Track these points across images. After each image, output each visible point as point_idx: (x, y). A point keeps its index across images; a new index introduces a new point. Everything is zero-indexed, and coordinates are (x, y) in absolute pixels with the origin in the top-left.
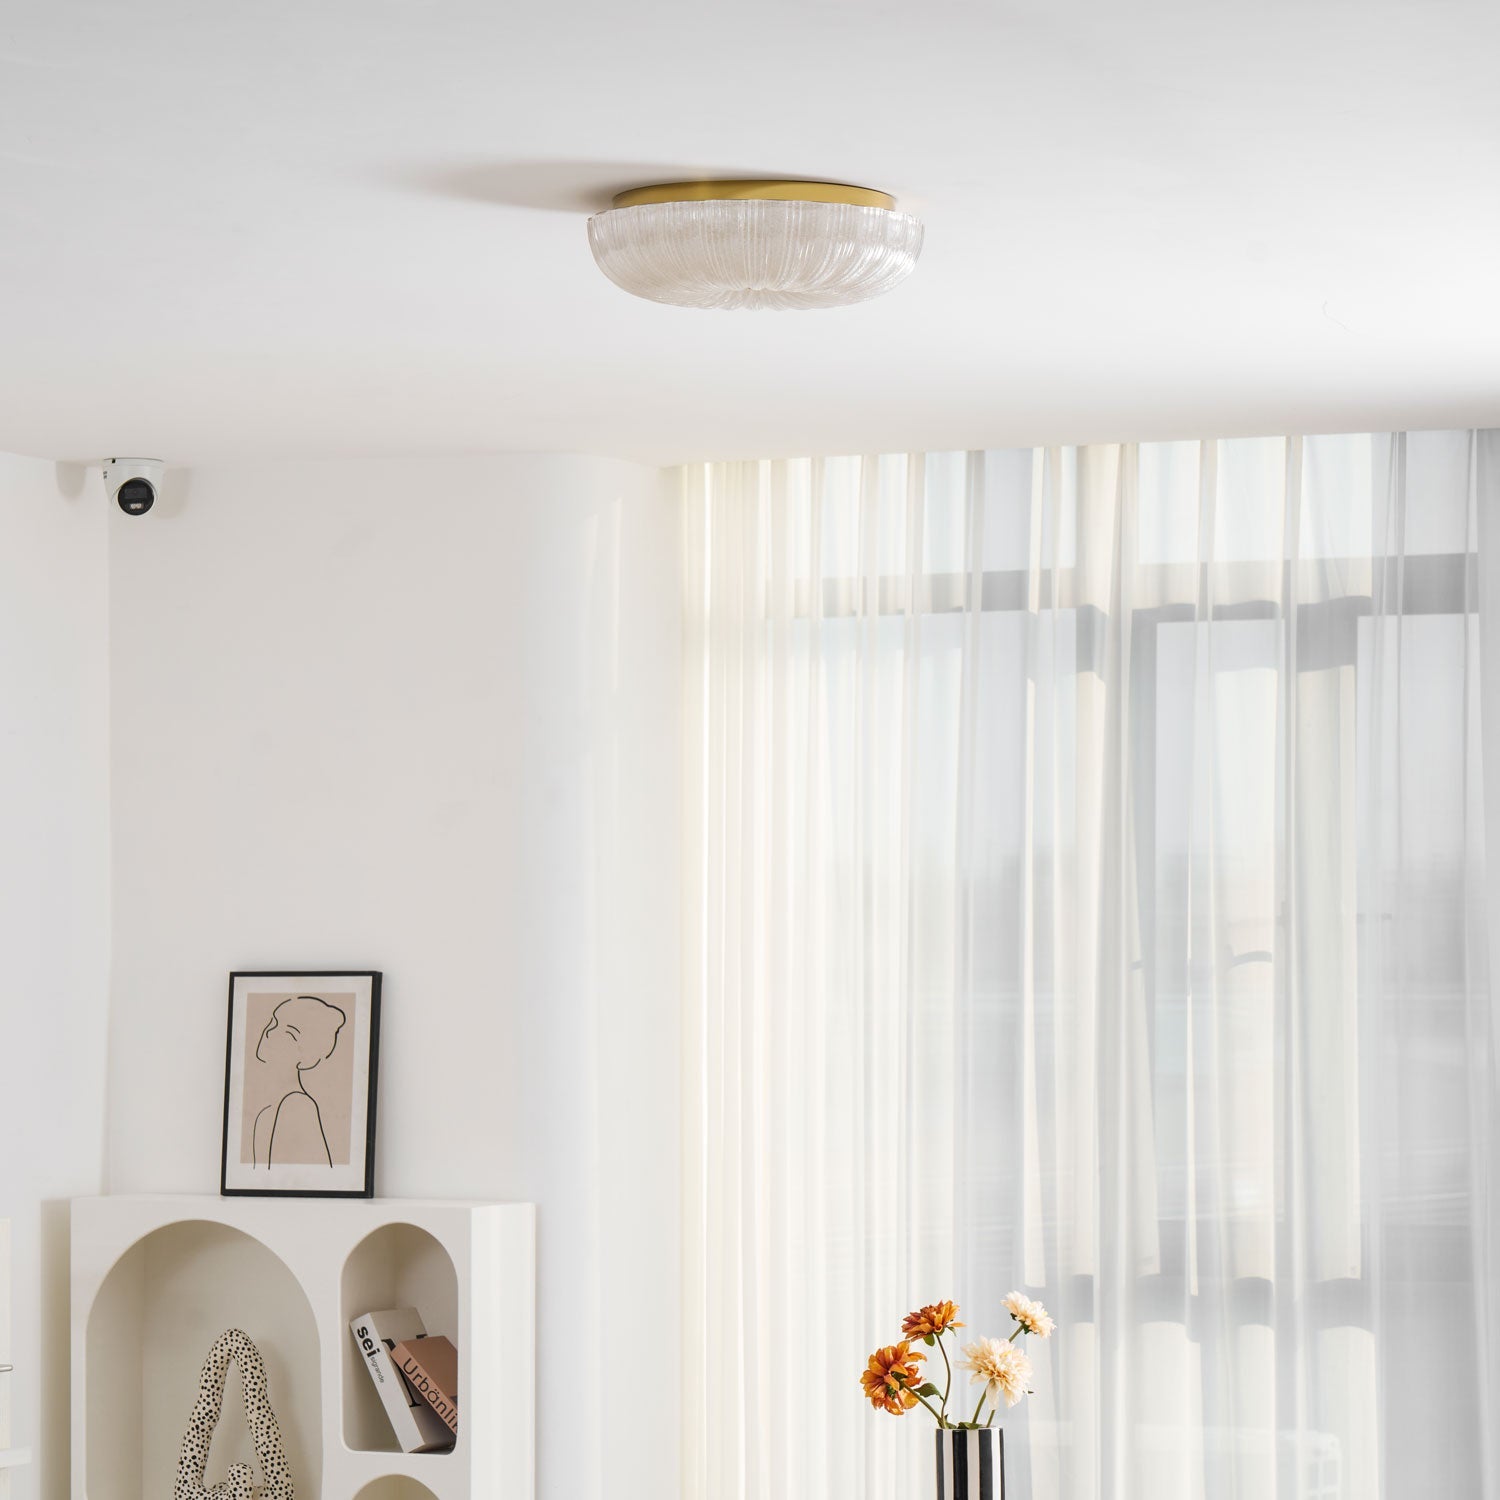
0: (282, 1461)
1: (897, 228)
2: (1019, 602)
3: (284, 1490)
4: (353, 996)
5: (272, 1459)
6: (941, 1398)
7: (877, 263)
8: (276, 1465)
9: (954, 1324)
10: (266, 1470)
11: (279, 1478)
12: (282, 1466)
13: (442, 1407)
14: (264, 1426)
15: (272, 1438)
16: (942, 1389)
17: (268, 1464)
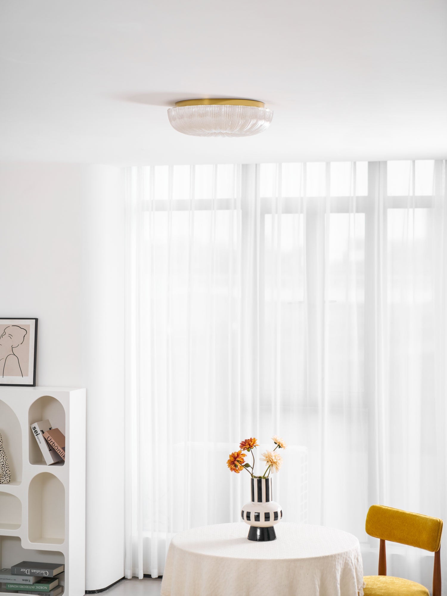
0: (8, 467)
3: (8, 476)
4: (29, 325)
5: (5, 466)
6: (251, 468)
8: (6, 468)
9: (256, 445)
10: (3, 470)
11: (7, 472)
12: (8, 468)
13: (59, 451)
14: (2, 456)
15: (5, 460)
16: (251, 465)
17: (4, 468)
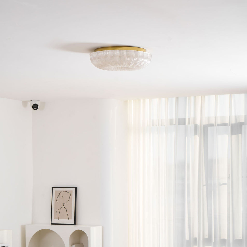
1: (146, 55)
2: (184, 123)
4: (72, 191)
7: (142, 62)
